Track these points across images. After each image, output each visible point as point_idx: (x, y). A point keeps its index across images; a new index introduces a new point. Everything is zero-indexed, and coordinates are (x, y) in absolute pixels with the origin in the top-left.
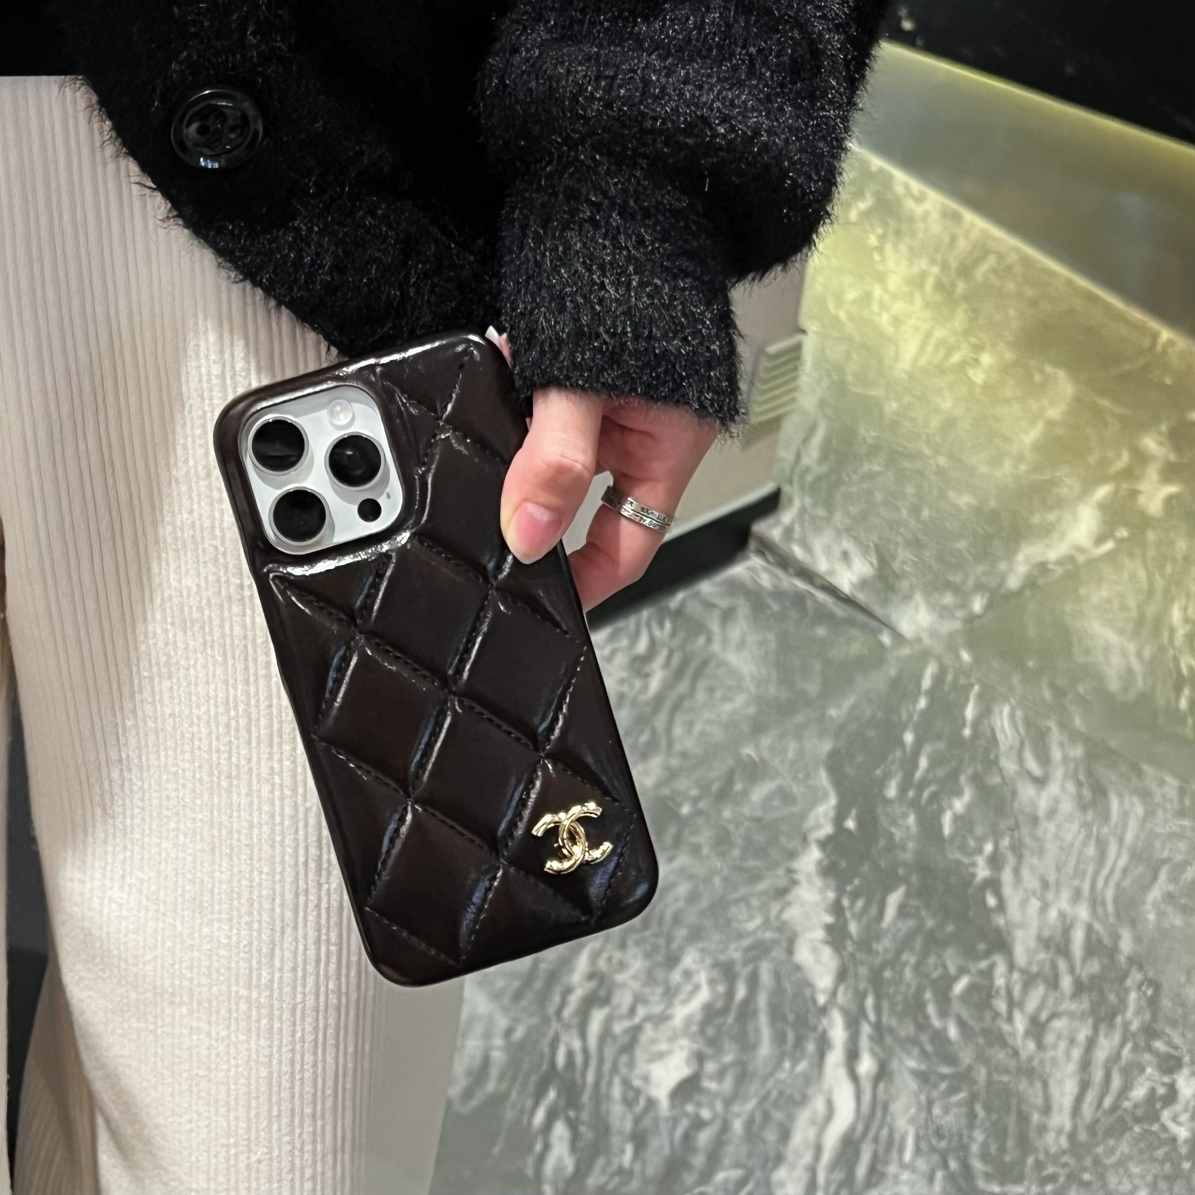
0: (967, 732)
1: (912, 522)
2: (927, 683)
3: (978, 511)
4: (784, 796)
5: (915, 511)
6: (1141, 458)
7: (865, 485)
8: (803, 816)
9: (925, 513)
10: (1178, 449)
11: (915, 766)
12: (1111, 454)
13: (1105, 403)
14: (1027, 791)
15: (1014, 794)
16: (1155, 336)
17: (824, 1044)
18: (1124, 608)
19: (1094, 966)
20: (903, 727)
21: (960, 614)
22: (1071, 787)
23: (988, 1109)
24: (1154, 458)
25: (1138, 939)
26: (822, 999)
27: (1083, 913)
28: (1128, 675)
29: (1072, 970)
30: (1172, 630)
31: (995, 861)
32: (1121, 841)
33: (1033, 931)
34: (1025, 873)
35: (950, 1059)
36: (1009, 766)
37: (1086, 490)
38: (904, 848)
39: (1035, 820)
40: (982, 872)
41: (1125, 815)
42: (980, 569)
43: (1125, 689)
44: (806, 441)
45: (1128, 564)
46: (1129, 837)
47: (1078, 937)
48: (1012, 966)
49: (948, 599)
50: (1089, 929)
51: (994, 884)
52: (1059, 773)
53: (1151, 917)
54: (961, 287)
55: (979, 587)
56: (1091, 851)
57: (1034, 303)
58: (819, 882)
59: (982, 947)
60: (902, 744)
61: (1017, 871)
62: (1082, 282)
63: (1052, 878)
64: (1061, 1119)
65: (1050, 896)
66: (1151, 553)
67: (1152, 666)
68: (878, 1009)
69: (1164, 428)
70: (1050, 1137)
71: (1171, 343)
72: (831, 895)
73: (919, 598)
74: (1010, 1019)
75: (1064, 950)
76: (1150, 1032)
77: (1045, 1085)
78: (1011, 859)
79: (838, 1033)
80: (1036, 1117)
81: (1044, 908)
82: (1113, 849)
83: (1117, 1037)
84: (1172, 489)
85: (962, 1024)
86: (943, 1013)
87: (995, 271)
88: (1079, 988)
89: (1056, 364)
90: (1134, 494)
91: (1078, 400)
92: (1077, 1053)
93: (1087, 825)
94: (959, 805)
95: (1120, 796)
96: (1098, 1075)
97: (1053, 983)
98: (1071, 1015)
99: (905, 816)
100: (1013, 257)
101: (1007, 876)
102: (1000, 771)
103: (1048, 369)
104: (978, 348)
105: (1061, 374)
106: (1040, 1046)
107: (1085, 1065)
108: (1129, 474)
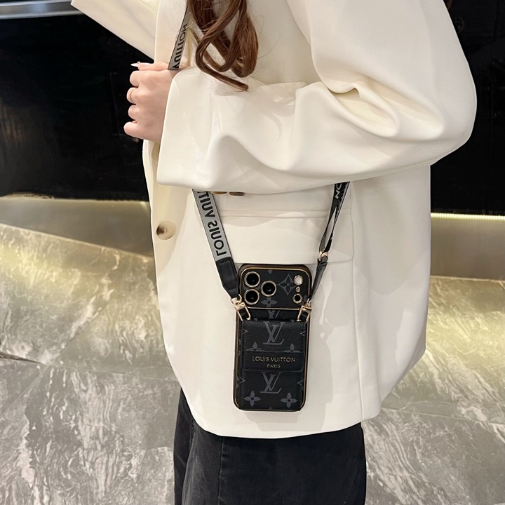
0: (64, 385)
1: (41, 330)
2: (51, 376)
3: (59, 319)
4: (14, 428)
5: (41, 326)
6: (102, 286)
7: (26, 324)
8: (20, 432)
9: (44, 325)
10: (111, 279)
11: (51, 401)
12: (93, 288)
13: (90, 274)
14: (82, 395)
15: (79, 398)
16: (100, 250)
17: (33, 499)
18: (103, 330)
19: (106, 439)
20: (46, 392)
21: (58, 351)
22: (94, 389)
23: (81, 495)
24: (105, 284)
25: (117, 425)
26: (31, 485)
27: (102, 424)
28: (106, 350)
29: (100, 443)
30: (116, 332)
31: (76, 421)
32: (109, 398)
33: (88, 436)
34: (85, 420)
35: (69, 486)
36: (77, 390)
37: (88, 301)
38: (50, 428)
39: (86, 403)
40: (73, 425)
41: (110, 391)
42: (62, 335)
43: (106, 354)
44: (6, 318)
45: (103, 317)
46: (111, 397)
47: (101, 432)
48: (84, 450)
49: (55, 348)
50: (104, 428)
51: (76, 427)
52: (90, 386)
53: (120, 417)
54: (44, 255)
55: (63, 341)
56: (102, 405)
57: (65, 253)
58: (27, 450)
59: (75, 447)
60: (46, 397)
61: (82, 420)
62: (78, 242)
63: (92, 418)
64: (102, 488)
65: (92, 424)
66: (108, 311)
67: (112, 344)
68: (47, 481)
69: (107, 274)
70: (99, 495)
71: (105, 250)
72: (30, 452)
73: (46, 351)
74: (85, 465)
75: (97, 438)
76: (123, 451)
77: (96, 480)
78: (80, 417)
79: (37, 493)
80: (95, 491)
81: (91, 429)
82: (107, 402)
83: (114, 457)
84: (112, 291)
85: (71, 473)
86: (66, 473)
87: (53, 247)
88: (103, 447)
89: (75, 267)
90: (101, 296)
91: (82, 275)
92: (104, 467)
93: (99, 398)
94: (64, 408)
95: (107, 385)
96: (110, 470)
97: (96, 449)
98: (101, 456)
99: (49, 418)
100: (58, 242)
101: (80, 423)
102: (75, 393)
103: (73, 270)
104: (52, 271)
105: (76, 270)
106: (94, 469)
107: (107, 469)
108: (99, 291)
